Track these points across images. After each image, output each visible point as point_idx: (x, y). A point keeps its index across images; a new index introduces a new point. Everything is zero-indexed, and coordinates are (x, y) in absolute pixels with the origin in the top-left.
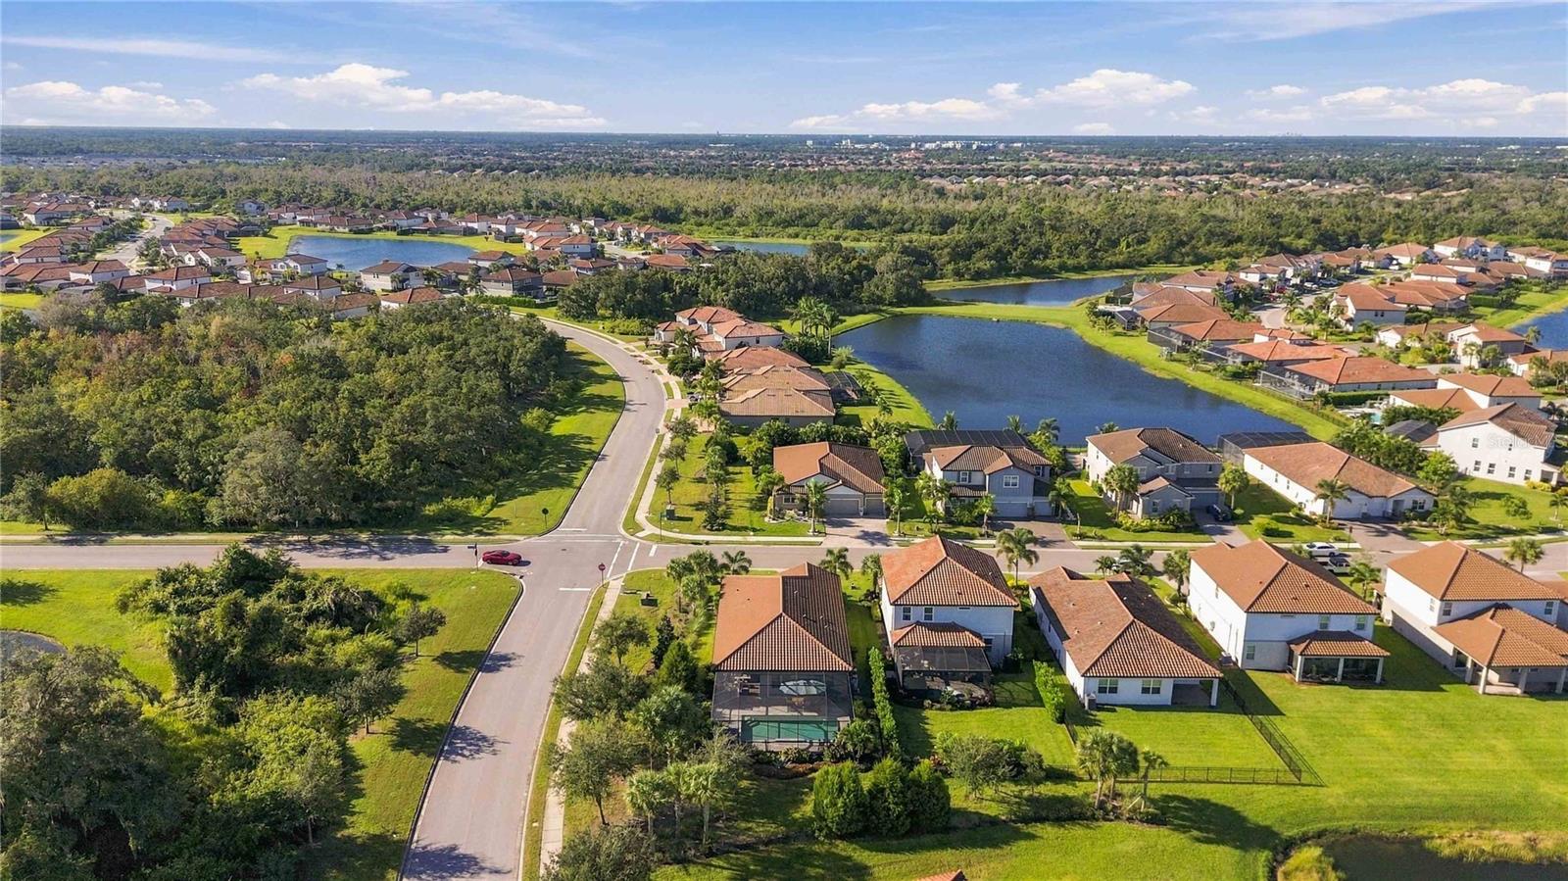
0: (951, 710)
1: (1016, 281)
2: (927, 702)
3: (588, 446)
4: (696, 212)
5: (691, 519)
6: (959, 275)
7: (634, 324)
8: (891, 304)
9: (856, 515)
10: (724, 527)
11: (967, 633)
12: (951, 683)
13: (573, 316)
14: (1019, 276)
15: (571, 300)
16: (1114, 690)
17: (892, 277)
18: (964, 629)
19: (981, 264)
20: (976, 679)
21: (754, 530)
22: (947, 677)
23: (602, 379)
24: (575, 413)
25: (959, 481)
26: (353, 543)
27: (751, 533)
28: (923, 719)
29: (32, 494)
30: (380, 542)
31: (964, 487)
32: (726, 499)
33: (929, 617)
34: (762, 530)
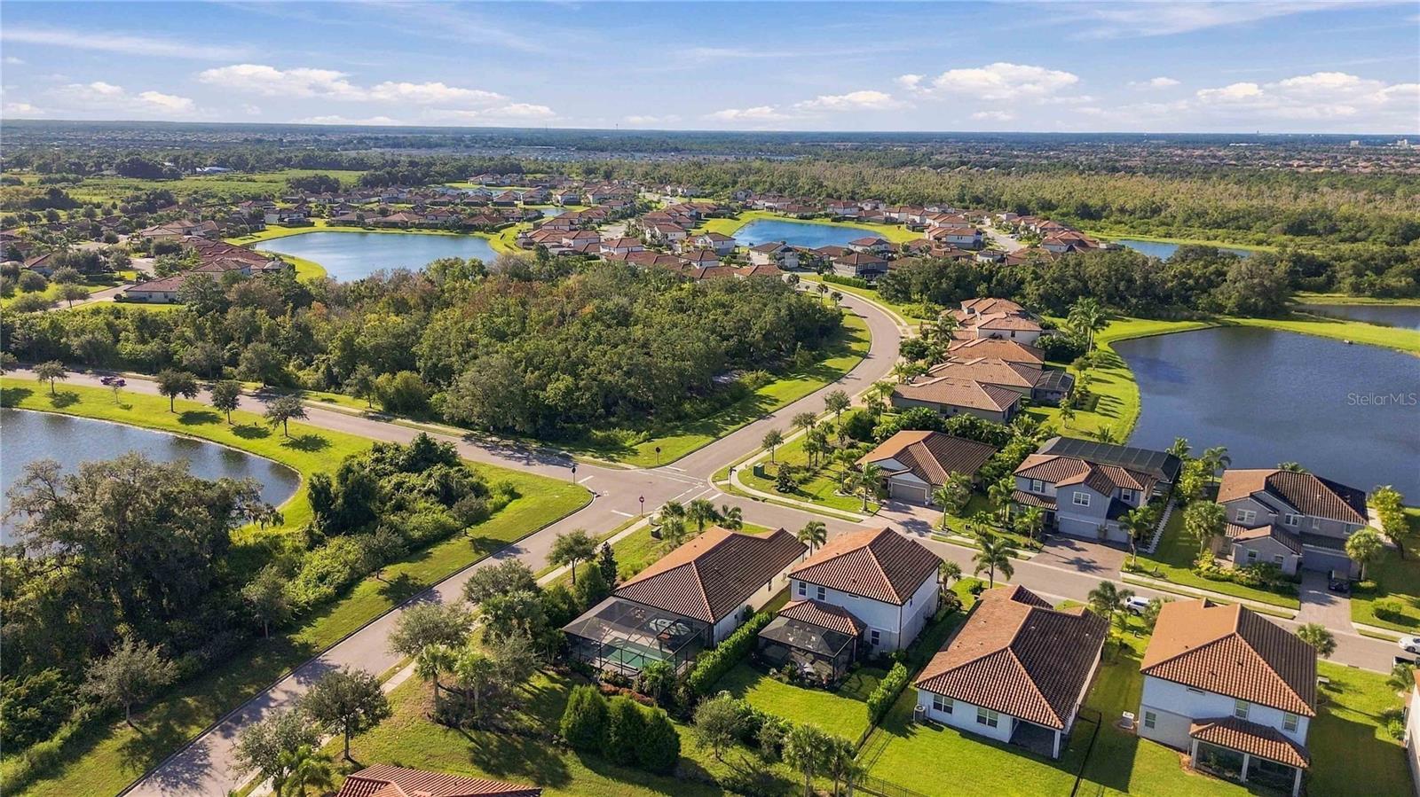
0: (788, 683)
3: (767, 407)
4: (1122, 210)
5: (769, 478)
6: (1357, 290)
7: (923, 309)
8: (1231, 314)
9: (920, 504)
10: (793, 490)
11: (847, 620)
12: (818, 662)
13: (887, 297)
15: (888, 283)
16: (948, 710)
17: (1241, 285)
18: (846, 616)
19: (1392, 282)
21: (814, 497)
23: (848, 354)
24: (793, 378)
25: (1031, 489)
26: (522, 449)
27: (810, 500)
28: (754, 682)
29: (361, 381)
30: (539, 452)
31: (1035, 495)
32: (823, 468)
33: (822, 597)
34: (823, 499)
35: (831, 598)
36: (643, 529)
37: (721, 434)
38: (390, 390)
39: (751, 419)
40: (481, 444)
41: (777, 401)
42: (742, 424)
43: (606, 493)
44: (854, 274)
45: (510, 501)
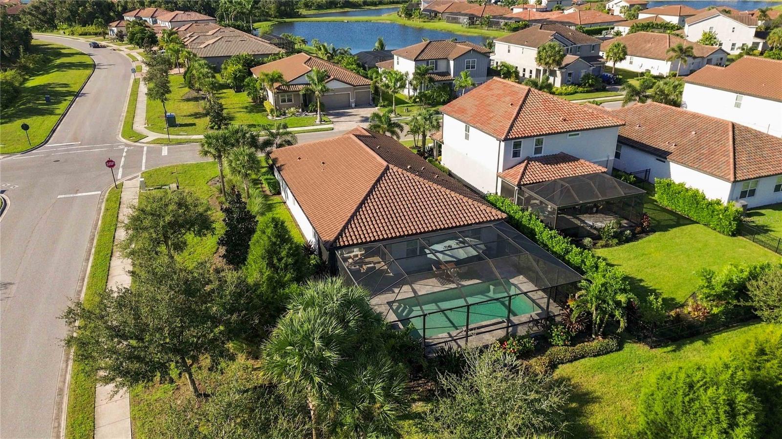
0: (618, 245)
1: (342, 10)
2: (587, 240)
3: (66, 89)
5: (194, 124)
6: (308, 6)
7: (91, 28)
8: (276, 17)
9: (350, 107)
11: (584, 161)
14: (341, 7)
16: (753, 193)
18: (578, 158)
23: (63, 55)
24: (48, 73)
33: (539, 150)
37: (59, 112)
39: (69, 99)
41: (67, 84)
42: (65, 103)
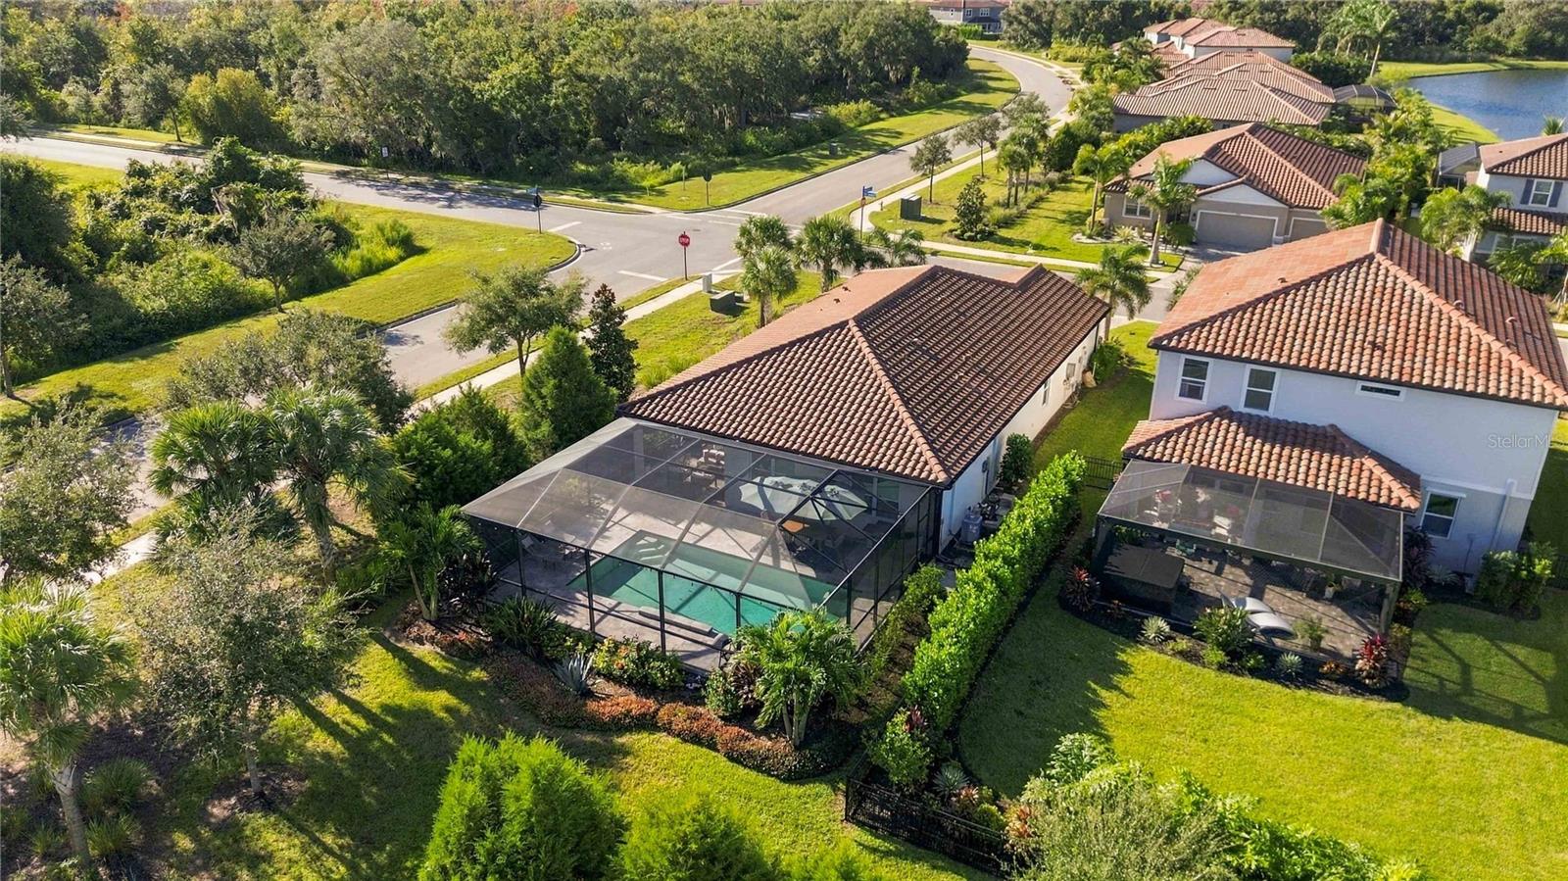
0: (1222, 667)
2: (1157, 625)
3: (887, 140)
5: (942, 222)
8: (1516, 54)
10: (988, 236)
11: (1369, 463)
12: (1272, 593)
13: (1018, 46)
15: (1020, 23)
17: (1527, 14)
18: (1357, 449)
20: (1357, 599)
21: (1037, 247)
22: (1268, 572)
23: (982, 89)
25: (1525, 201)
26: (440, 188)
27: (1031, 251)
28: (1110, 671)
29: (150, 86)
30: (476, 191)
31: (1533, 213)
32: (1029, 207)
33: (1257, 400)
34: (1055, 249)
35: (1292, 400)
36: (690, 299)
37: (818, 169)
38: (205, 101)
39: (865, 154)
40: (363, 182)
41: (900, 134)
42: (851, 159)
43: (606, 246)
44: (960, 22)
45: (402, 259)
